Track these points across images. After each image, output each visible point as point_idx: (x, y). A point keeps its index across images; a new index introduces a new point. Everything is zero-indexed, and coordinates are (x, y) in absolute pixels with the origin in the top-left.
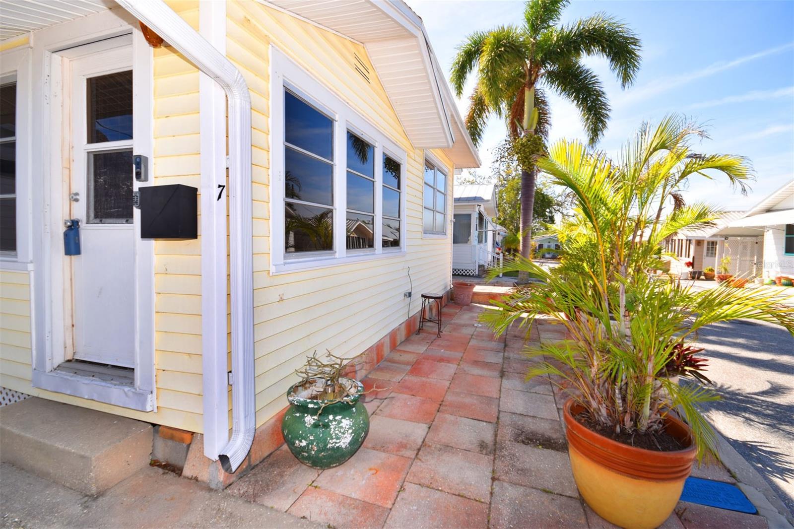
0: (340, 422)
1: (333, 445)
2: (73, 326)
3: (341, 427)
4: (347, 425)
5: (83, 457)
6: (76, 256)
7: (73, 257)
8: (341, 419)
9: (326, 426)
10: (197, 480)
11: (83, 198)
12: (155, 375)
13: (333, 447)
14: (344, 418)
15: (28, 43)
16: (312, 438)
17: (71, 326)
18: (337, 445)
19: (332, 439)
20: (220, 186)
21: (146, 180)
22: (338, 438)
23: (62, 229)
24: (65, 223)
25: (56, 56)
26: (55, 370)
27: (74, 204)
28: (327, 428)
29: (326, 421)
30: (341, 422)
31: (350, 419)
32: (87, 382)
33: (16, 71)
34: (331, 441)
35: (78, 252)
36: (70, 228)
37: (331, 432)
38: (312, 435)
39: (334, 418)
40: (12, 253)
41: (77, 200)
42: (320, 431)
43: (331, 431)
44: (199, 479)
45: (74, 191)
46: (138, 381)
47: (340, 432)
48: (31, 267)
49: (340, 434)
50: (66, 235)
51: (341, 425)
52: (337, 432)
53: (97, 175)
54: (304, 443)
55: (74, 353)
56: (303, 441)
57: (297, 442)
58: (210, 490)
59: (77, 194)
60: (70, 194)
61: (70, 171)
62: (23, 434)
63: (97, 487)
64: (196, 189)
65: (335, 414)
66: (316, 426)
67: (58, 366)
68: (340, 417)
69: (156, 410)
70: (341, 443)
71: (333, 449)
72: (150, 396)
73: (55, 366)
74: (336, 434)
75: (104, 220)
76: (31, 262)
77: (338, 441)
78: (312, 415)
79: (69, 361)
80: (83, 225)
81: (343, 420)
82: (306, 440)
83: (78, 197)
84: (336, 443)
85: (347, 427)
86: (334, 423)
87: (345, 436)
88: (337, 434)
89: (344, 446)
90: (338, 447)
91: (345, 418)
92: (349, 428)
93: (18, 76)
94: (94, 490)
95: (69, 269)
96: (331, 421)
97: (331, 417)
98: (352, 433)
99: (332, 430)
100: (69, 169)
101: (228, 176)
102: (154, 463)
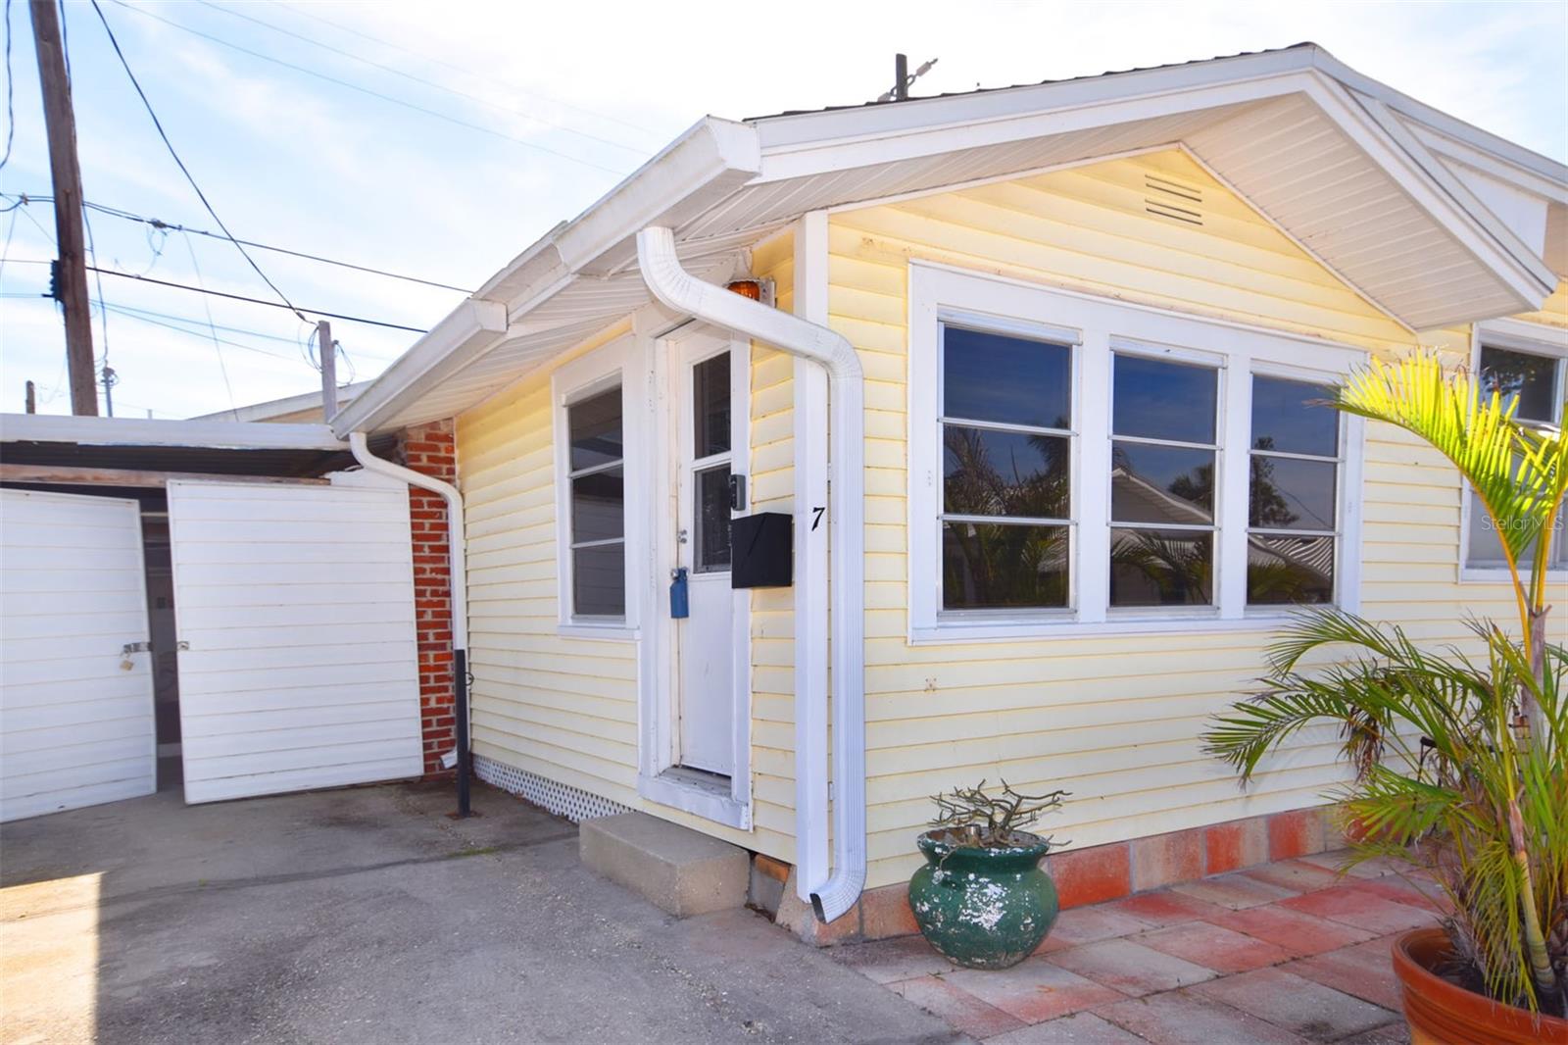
0: (984, 886)
1: (968, 918)
2: (680, 718)
3: (985, 894)
4: (995, 893)
5: (669, 865)
6: (684, 619)
7: (681, 620)
8: (989, 882)
9: (961, 887)
10: (789, 930)
11: (690, 537)
12: (750, 780)
13: (968, 922)
14: (994, 882)
15: (631, 329)
16: (936, 900)
17: (678, 717)
18: (975, 920)
19: (967, 908)
20: (816, 510)
21: (743, 508)
22: (976, 909)
23: (670, 582)
24: (672, 574)
25: (661, 341)
26: (660, 775)
27: (682, 546)
28: (960, 890)
29: (963, 880)
30: (987, 887)
31: (1003, 886)
32: (687, 789)
33: (621, 368)
34: (964, 911)
35: (685, 614)
36: (677, 579)
37: (966, 898)
38: (937, 895)
39: (977, 879)
40: (621, 617)
41: (684, 541)
42: (949, 892)
43: (966, 895)
44: (792, 929)
45: (682, 528)
46: (735, 791)
47: (981, 901)
48: (637, 635)
49: (980, 904)
50: (673, 589)
51: (985, 890)
52: (975, 899)
53: (705, 503)
54: (926, 908)
55: (681, 757)
56: (925, 903)
57: (918, 905)
58: (800, 941)
59: (685, 532)
60: (677, 532)
61: (677, 500)
62: (620, 839)
63: (682, 907)
64: (790, 517)
65: (979, 874)
66: (945, 883)
67: (664, 771)
68: (987, 880)
69: (751, 831)
70: (981, 919)
71: (967, 924)
72: (744, 808)
73: (661, 772)
74: (973, 903)
75: (710, 567)
76: (638, 628)
77: (975, 914)
78: (943, 870)
79: (675, 766)
80: (690, 575)
81: (991, 886)
82: (928, 903)
83: (685, 536)
84: (974, 917)
85: (995, 896)
86: (973, 886)
87: (988, 909)
88: (976, 902)
89: (987, 926)
90: (976, 924)
91: (994, 884)
92: (997, 900)
93: (624, 375)
94: (678, 910)
95: (676, 636)
96: (970, 883)
97: (972, 876)
98: (1002, 909)
99: (969, 894)
100: (677, 497)
101: (829, 493)
102: (750, 906)
